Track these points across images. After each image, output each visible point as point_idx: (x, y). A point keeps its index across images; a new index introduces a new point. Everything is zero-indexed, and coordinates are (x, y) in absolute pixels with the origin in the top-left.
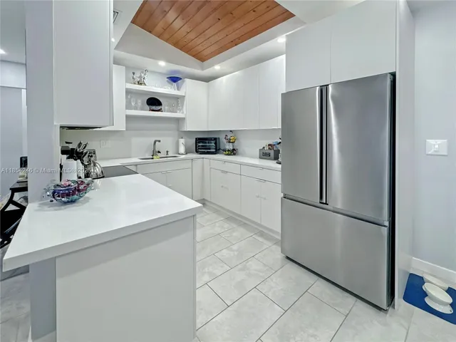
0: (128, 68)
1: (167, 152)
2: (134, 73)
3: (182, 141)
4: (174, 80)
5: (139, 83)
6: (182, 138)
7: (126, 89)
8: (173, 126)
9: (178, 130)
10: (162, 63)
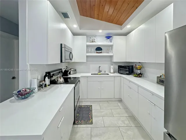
0: (87, 36)
1: (105, 71)
2: (90, 38)
3: (112, 67)
4: (108, 37)
5: (93, 42)
6: (112, 65)
7: (86, 45)
8: (109, 59)
9: (111, 61)
10: (100, 31)
